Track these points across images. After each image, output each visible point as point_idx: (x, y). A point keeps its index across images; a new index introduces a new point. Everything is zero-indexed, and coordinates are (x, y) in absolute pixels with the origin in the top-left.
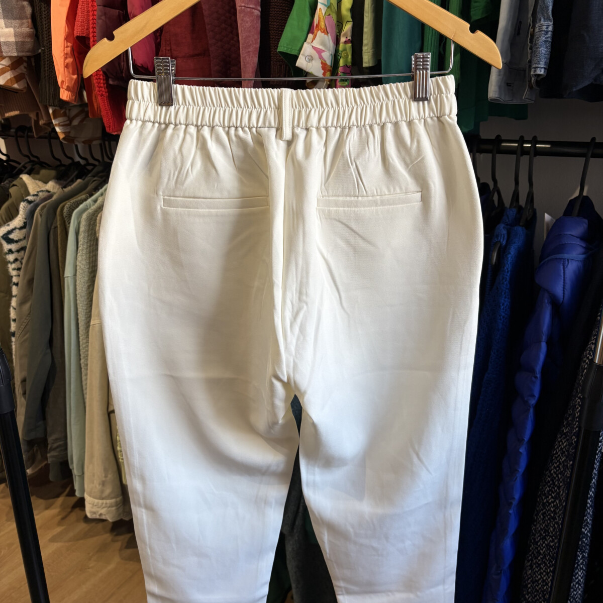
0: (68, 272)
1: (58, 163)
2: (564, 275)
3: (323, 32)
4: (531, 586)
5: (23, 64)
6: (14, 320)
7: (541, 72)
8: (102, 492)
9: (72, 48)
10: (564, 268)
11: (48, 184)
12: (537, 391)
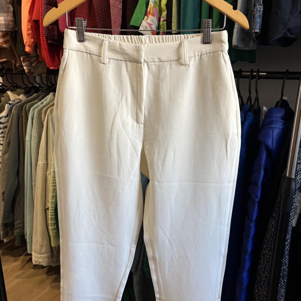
0: (27, 138)
1: (26, 86)
2: (272, 135)
3: (152, 15)
5: (8, 35)
6: (1, 163)
7: (258, 31)
8: (41, 250)
9: (32, 26)
10: (272, 132)
11: (20, 96)
12: (259, 194)
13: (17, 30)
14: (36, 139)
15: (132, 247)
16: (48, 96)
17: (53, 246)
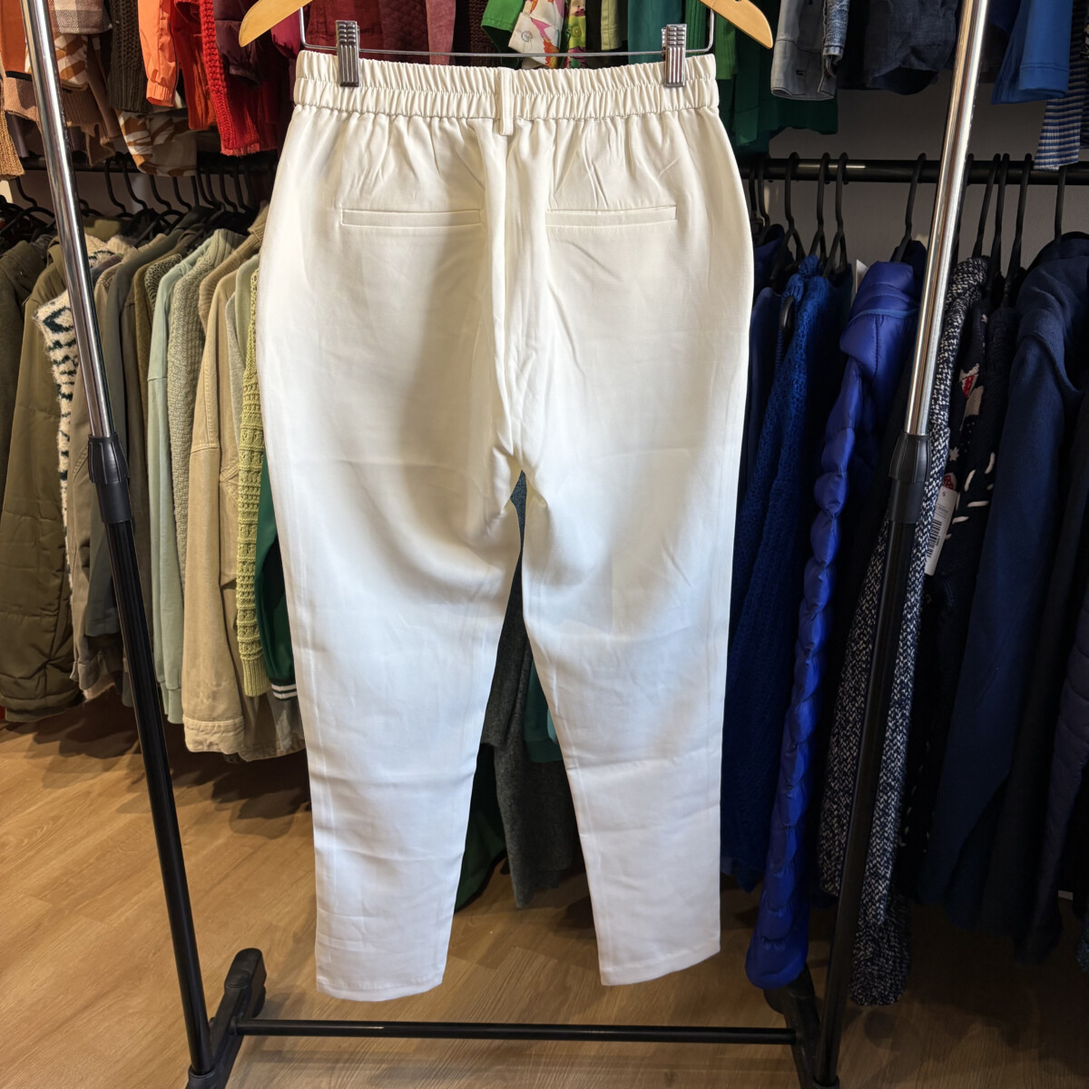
0: (154, 371)
1: (120, 210)
2: (877, 336)
4: (838, 769)
5: (81, 46)
6: (66, 454)
7: (836, 52)
8: (213, 708)
9: (170, 20)
10: (877, 328)
11: (109, 242)
12: (841, 495)
13: (111, 30)
14: (183, 373)
16: (208, 240)
17: (250, 695)
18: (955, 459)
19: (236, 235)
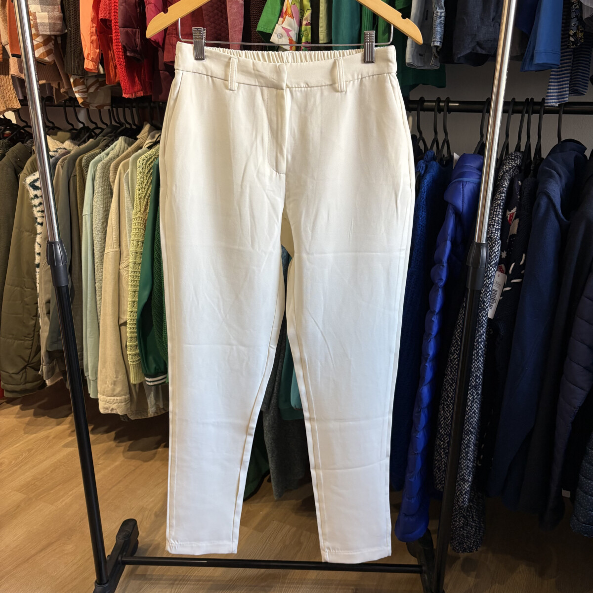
0: (86, 210)
1: (71, 127)
2: (463, 192)
3: (290, 17)
4: (444, 422)
5: (51, 41)
6: (39, 254)
7: (438, 44)
8: (113, 390)
9: (97, 27)
10: (463, 188)
11: (65, 143)
12: (444, 276)
13: (67, 33)
14: (101, 212)
15: (270, 348)
16: (116, 142)
17: (134, 383)
18: (504, 257)
19: (131, 139)
